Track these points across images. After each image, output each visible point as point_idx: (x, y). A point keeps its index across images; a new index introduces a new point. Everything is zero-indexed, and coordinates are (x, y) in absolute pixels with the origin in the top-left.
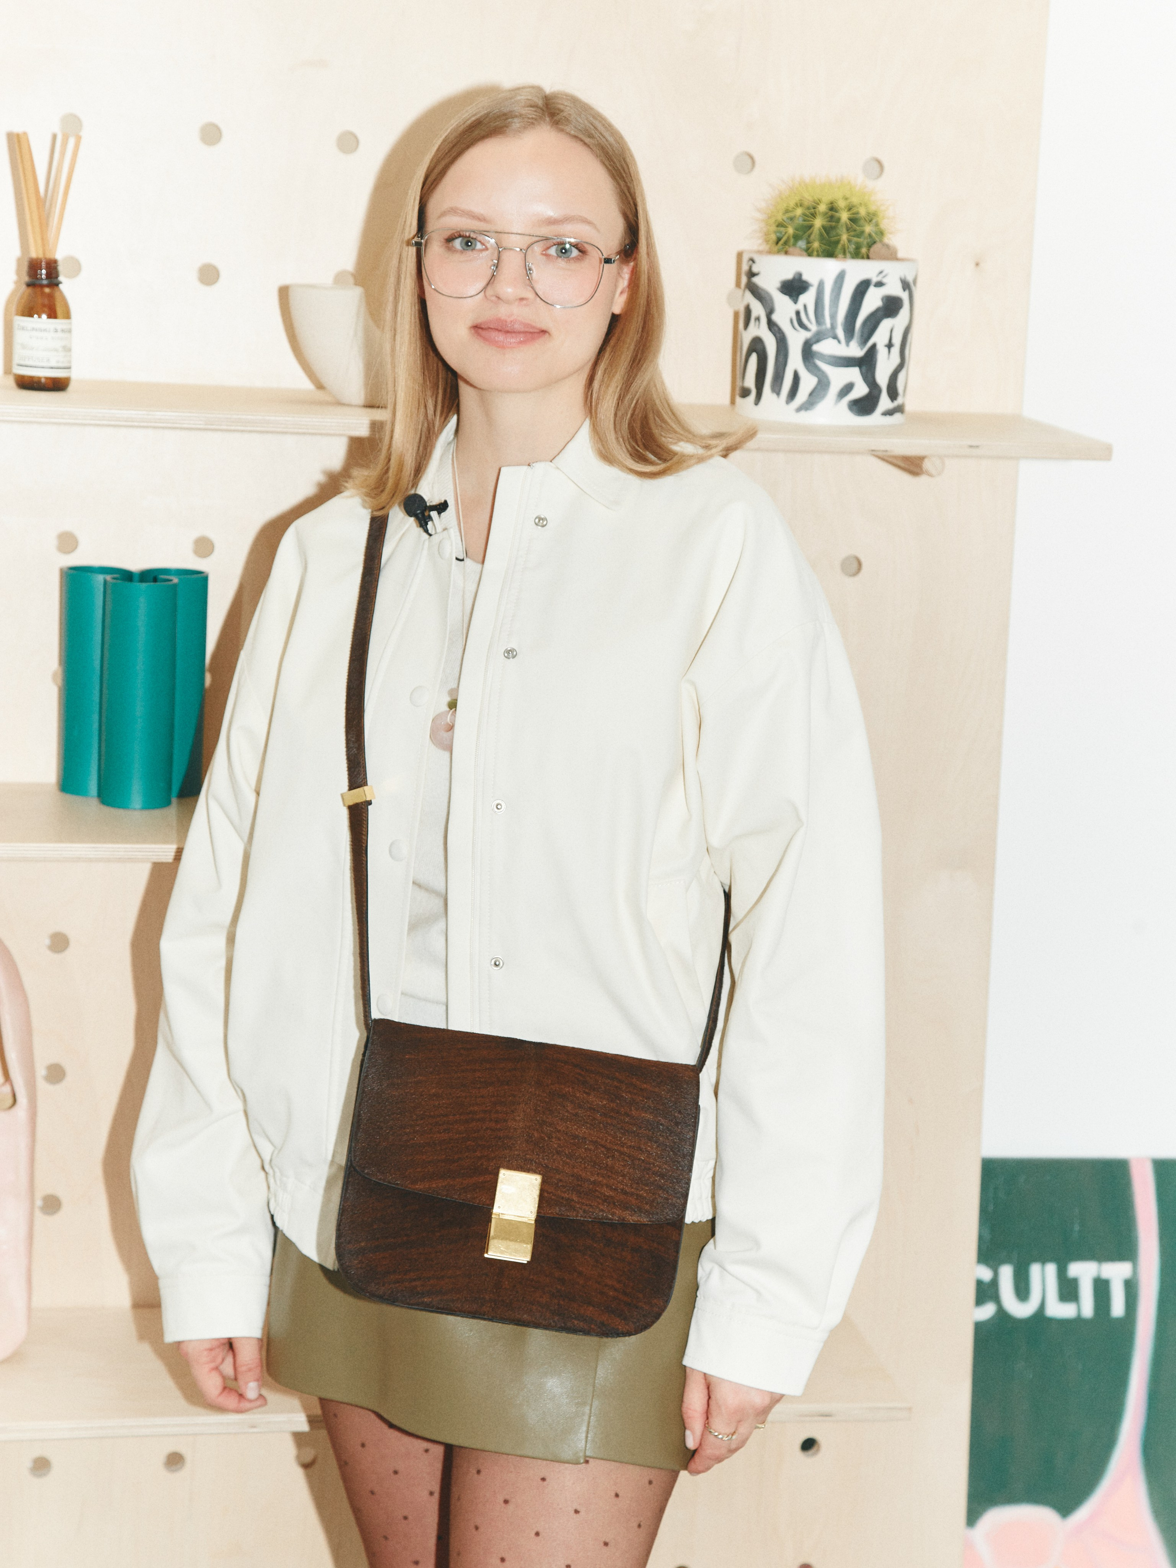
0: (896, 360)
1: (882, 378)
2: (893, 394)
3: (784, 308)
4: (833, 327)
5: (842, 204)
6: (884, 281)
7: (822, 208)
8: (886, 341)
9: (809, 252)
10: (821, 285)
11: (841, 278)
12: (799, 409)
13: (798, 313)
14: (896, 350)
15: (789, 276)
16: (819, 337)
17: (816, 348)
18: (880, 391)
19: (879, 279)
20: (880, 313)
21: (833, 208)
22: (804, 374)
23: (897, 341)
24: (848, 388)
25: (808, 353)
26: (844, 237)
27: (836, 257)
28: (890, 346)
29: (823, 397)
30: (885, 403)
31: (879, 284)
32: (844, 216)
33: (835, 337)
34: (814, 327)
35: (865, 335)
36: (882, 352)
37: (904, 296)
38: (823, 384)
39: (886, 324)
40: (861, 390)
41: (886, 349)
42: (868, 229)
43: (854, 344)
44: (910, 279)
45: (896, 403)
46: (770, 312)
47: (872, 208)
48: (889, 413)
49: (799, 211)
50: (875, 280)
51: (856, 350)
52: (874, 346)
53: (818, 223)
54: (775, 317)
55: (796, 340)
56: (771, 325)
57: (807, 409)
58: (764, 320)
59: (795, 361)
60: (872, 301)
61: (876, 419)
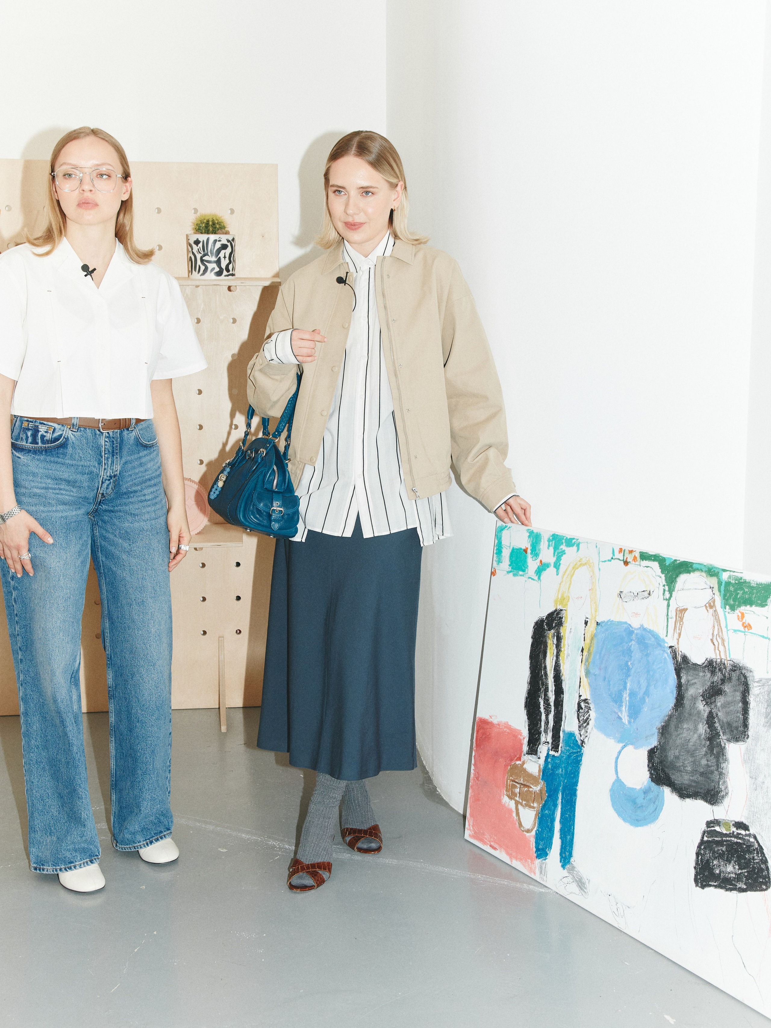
0: (227, 261)
1: (224, 266)
2: (228, 270)
3: (195, 248)
4: (207, 252)
5: (211, 220)
6: (221, 240)
7: (205, 221)
8: (224, 256)
9: (202, 233)
10: (203, 241)
11: (208, 239)
12: (201, 275)
13: (198, 249)
14: (227, 259)
15: (196, 239)
16: (204, 255)
17: (203, 258)
18: (223, 270)
19: (219, 239)
20: (220, 249)
21: (208, 221)
22: (201, 266)
23: (227, 256)
24: (214, 269)
25: (202, 261)
26: (211, 229)
27: (209, 234)
28: (225, 257)
29: (206, 272)
30: (225, 273)
31: (220, 241)
32: (211, 223)
33: (208, 255)
34: (202, 253)
35: (217, 254)
36: (222, 259)
37: (229, 244)
38: (206, 268)
39: (223, 252)
40: (217, 269)
41: (224, 258)
42: (218, 226)
43: (214, 257)
44: (230, 239)
45: (229, 273)
46: (192, 249)
47: (220, 221)
48: (225, 276)
49: (199, 222)
50: (218, 240)
51: (214, 259)
52: (220, 257)
53: (204, 225)
54: (193, 251)
55: (199, 256)
56: (193, 253)
57: (203, 275)
58: (191, 252)
59: (199, 262)
60: (218, 245)
61: (222, 277)
